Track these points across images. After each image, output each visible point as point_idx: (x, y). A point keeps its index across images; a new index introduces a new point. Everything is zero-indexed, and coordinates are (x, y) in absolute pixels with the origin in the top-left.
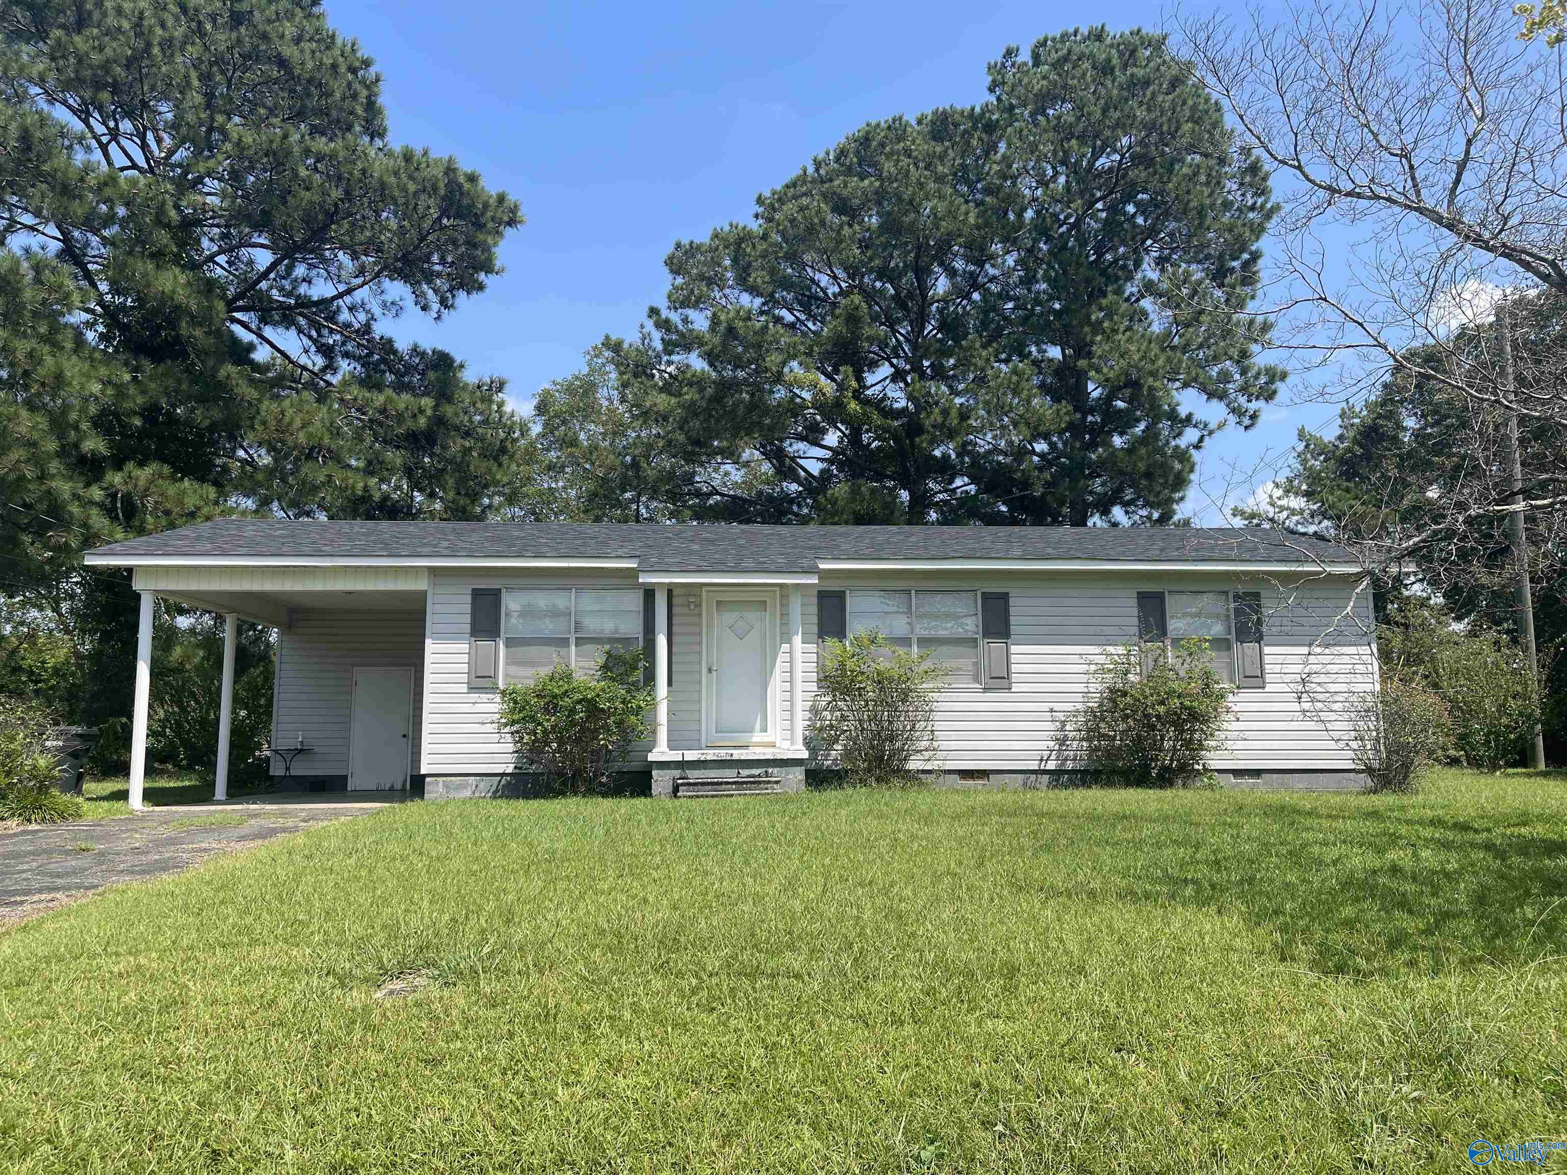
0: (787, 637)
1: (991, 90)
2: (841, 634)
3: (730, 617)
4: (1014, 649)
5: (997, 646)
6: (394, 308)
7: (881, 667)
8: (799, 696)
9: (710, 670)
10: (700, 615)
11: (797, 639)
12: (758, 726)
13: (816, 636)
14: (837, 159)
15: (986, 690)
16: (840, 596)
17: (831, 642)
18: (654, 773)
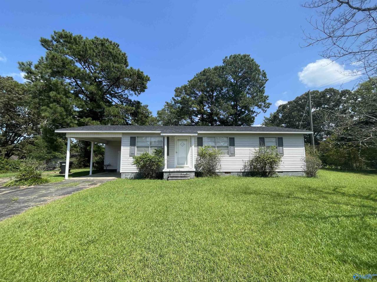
0: (191, 146)
1: (223, 63)
2: (202, 145)
3: (180, 142)
4: (235, 148)
5: (232, 148)
6: (131, 95)
7: (210, 152)
8: (194, 158)
9: (176, 153)
10: (174, 142)
11: (193, 147)
12: (186, 163)
13: (197, 146)
14: (200, 74)
15: (230, 156)
16: (202, 138)
17: (200, 147)
18: (164, 174)
